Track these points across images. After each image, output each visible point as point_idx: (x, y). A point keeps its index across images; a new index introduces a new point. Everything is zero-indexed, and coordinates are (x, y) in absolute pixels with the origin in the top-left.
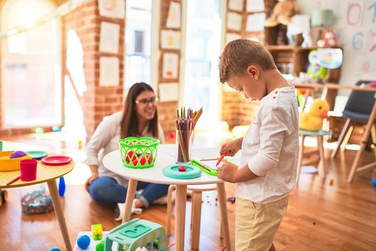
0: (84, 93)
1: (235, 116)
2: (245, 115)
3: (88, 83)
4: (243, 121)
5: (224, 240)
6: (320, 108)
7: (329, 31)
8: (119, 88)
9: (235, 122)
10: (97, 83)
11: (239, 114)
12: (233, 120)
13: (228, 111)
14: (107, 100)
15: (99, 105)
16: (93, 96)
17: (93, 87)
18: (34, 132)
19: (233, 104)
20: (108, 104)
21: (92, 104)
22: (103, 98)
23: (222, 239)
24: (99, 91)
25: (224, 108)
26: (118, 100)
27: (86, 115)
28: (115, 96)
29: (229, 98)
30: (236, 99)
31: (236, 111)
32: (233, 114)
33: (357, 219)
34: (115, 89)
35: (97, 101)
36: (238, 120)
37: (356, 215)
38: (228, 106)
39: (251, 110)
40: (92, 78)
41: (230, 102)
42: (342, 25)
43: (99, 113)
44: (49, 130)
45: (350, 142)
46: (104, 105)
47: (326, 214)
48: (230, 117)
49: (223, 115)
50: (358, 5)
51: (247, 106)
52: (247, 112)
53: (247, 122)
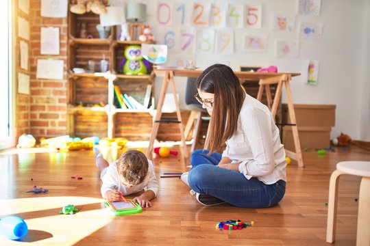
7: (145, 27)
13: (22, 120)
19: (28, 112)
29: (22, 104)
30: (30, 104)
36: (33, 131)
39: (57, 116)
41: (24, 108)
42: (152, 21)
49: (17, 126)
50: (166, 5)
51: (46, 112)
52: (50, 120)
53: (49, 132)
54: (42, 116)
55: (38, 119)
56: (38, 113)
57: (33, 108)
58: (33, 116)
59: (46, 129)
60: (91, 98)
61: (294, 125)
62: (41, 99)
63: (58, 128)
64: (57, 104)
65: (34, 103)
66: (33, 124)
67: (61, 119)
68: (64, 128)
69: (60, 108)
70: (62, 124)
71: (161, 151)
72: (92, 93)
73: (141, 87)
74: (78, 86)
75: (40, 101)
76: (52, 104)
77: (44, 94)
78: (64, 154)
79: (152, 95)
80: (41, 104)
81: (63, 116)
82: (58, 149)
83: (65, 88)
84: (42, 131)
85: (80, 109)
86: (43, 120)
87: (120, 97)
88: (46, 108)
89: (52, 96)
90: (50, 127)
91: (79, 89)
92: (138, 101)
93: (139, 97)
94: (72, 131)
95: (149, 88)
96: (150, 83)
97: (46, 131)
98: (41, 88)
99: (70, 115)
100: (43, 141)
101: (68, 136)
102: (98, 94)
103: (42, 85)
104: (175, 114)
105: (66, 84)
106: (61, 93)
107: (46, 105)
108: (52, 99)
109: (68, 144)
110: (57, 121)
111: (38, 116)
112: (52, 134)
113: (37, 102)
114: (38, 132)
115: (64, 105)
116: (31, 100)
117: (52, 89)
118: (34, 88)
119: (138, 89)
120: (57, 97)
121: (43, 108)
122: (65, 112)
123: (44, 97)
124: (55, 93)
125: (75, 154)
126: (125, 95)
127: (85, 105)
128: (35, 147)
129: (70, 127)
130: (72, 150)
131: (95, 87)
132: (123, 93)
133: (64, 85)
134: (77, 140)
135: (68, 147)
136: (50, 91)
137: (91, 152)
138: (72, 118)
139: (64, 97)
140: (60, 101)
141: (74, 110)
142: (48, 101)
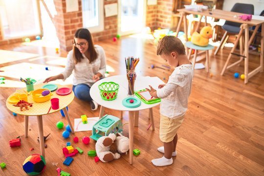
0: (55, 16)
1: (155, 22)
2: (162, 21)
3: (58, 10)
4: (160, 25)
5: (151, 120)
6: (208, 33)
8: (79, 12)
9: (155, 26)
10: (64, 11)
11: (157, 20)
12: (153, 24)
13: (150, 18)
14: (72, 22)
15: (67, 25)
16: (62, 19)
17: (62, 13)
18: (24, 41)
19: (154, 14)
20: (72, 24)
21: (63, 25)
22: (69, 20)
23: (149, 119)
24: (67, 16)
25: (147, 17)
26: (79, 20)
27: (59, 31)
28: (77, 18)
29: (151, 10)
30: (156, 10)
31: (156, 18)
32: (153, 20)
33: (221, 102)
34: (76, 13)
35: (65, 22)
36: (157, 24)
37: (221, 100)
38: (151, 14)
39: (166, 18)
40: (61, 7)
41: (152, 12)
43: (67, 31)
44: (33, 38)
45: (228, 42)
46: (70, 25)
47: (205, 100)
48: (151, 22)
49: (147, 21)
51: (163, 14)
52: (163, 19)
53: (163, 26)
54: (161, 16)
55: (159, 18)
56: (159, 14)
57: (158, 12)
58: (157, 16)
63: (167, 24)
64: (167, 11)
67: (168, 20)
68: (169, 24)
69: (168, 14)
70: (169, 22)
75: (161, 8)
76: (165, 11)
80: (161, 10)
81: (169, 18)
83: (171, 3)
89: (165, 6)
98: (162, 1)
99: (174, 18)
106: (169, 5)
107: (163, 11)
108: (166, 8)
111: (159, 16)
113: (159, 9)
115: (171, 12)
116: (157, 8)
120: (168, 7)
121: (161, 12)
122: (170, 16)
123: (162, 6)
124: (167, 5)
133: (171, 1)
136: (165, 4)
139: (171, 8)
140: (169, 10)
141: (175, 15)
142: (164, 9)
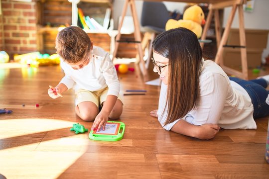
1: (3, 45)
2: (18, 42)
31: (3, 38)
51: (18, 31)
52: (22, 39)
54: (15, 35)
55: (11, 37)
56: (11, 32)
57: (6, 28)
58: (7, 35)
59: (19, 46)
60: (57, 20)
61: (243, 47)
62: (13, 19)
63: (29, 46)
64: (28, 24)
65: (7, 23)
66: (7, 42)
67: (31, 38)
68: (34, 46)
69: (30, 28)
70: (32, 42)
71: (121, 68)
72: (58, 15)
73: (101, 10)
74: (46, 9)
75: (11, 21)
76: (23, 24)
77: (15, 15)
78: (35, 70)
79: (111, 17)
80: (12, 24)
81: (33, 35)
82: (29, 65)
83: (33, 10)
84: (15, 49)
85: (48, 29)
86: (15, 38)
87: (83, 19)
88: (18, 28)
89: (22, 17)
90: (22, 45)
91: (46, 12)
92: (99, 23)
93: (99, 19)
94: (42, 48)
95: (108, 11)
96: (109, 7)
97: (19, 48)
98: (12, 9)
99: (39, 34)
100: (16, 57)
101: (38, 53)
102: (64, 15)
103: (13, 6)
104: (132, 35)
105: (34, 6)
106: (30, 14)
107: (18, 25)
108: (23, 20)
109: (38, 60)
110: (28, 39)
111: (11, 35)
112: (24, 51)
113: (9, 22)
114: (12, 49)
115: (34, 25)
116: (4, 21)
117: (22, 10)
118: (5, 10)
119: (98, 12)
120: (27, 18)
121: (15, 28)
122: (34, 32)
123: (16, 17)
124: (25, 14)
125: (44, 70)
126: (88, 17)
127: (52, 26)
128: (9, 62)
129: (40, 45)
130: (42, 65)
131: (61, 10)
132: (85, 15)
133: (32, 7)
134: (46, 56)
135: (38, 63)
136: (20, 13)
137: (58, 68)
138: (41, 37)
139: (33, 18)
140: (30, 21)
141: (43, 30)
142: (19, 21)
